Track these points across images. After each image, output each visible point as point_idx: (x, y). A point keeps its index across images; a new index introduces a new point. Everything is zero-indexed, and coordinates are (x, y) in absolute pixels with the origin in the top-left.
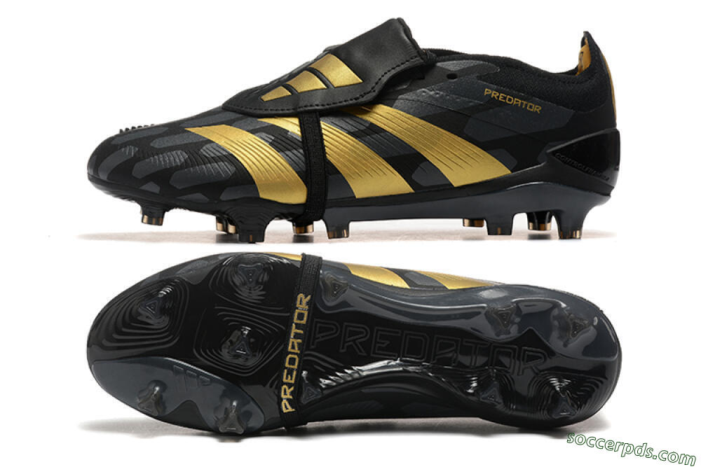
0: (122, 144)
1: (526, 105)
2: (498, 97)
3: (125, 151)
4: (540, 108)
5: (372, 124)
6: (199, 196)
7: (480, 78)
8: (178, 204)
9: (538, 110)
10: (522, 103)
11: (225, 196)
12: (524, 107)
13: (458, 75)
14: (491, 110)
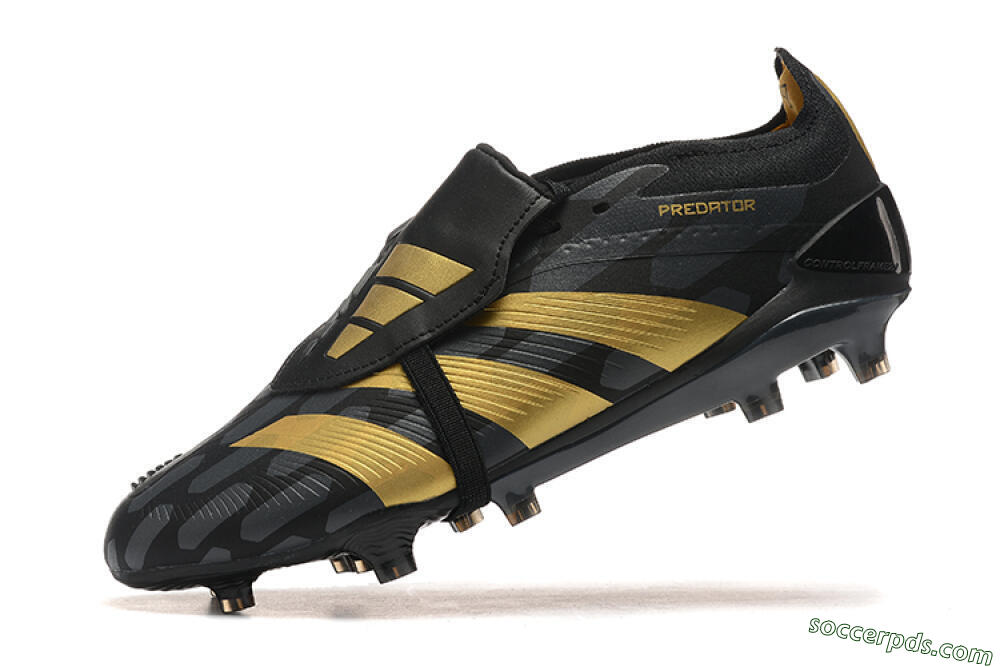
0: (145, 507)
1: (730, 206)
2: (683, 211)
3: (154, 515)
4: (753, 202)
5: (509, 330)
6: (293, 541)
7: (643, 193)
8: (266, 564)
9: (750, 206)
10: (722, 206)
11: (333, 525)
12: (727, 210)
13: (609, 200)
14: (679, 236)
